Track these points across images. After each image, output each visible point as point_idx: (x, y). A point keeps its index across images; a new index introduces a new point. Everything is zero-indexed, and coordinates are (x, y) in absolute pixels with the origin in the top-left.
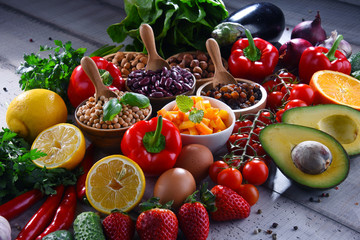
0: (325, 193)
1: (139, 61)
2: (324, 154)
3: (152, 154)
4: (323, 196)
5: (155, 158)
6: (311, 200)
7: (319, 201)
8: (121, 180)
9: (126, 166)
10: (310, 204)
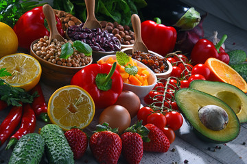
0: (219, 145)
1: (70, 20)
2: (225, 116)
3: (101, 91)
4: (217, 147)
5: (103, 94)
6: (209, 149)
7: (214, 151)
8: (77, 106)
9: (83, 96)
10: (208, 152)
